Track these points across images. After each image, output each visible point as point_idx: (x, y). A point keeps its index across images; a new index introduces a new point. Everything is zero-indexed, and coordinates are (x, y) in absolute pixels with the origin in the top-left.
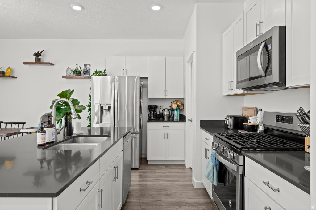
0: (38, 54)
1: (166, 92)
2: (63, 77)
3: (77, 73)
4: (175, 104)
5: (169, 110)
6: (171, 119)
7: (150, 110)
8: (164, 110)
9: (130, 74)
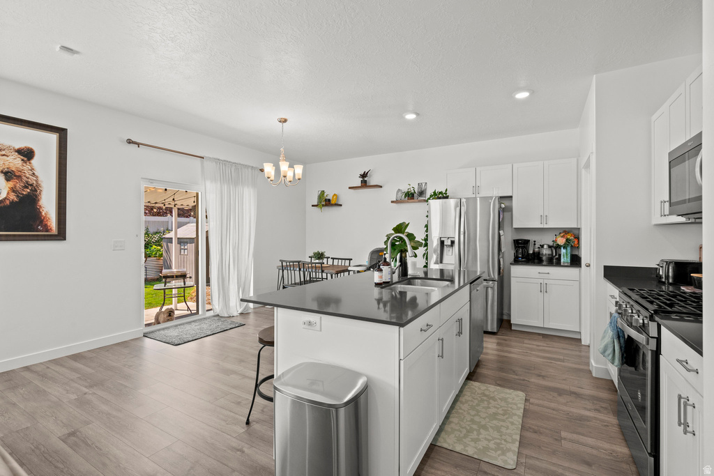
0: (364, 176)
1: (544, 218)
2: (392, 202)
3: (410, 196)
4: (563, 237)
5: (550, 247)
6: (554, 261)
7: (516, 247)
8: (542, 246)
9: (483, 194)
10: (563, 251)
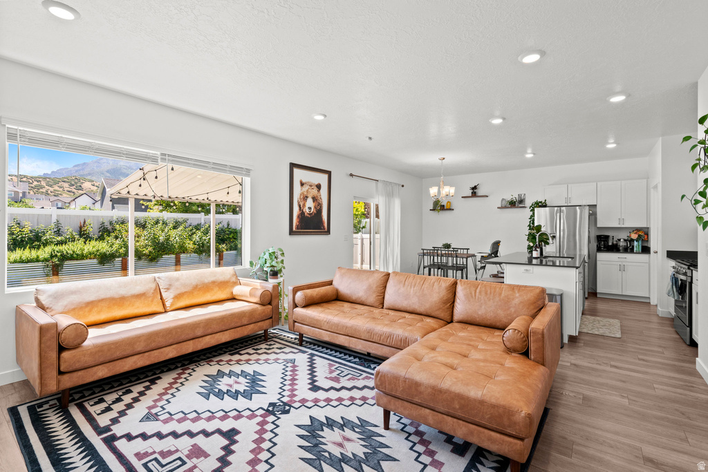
0: (474, 188)
1: (621, 220)
2: (498, 208)
3: (512, 204)
4: (636, 233)
5: (625, 240)
6: (629, 249)
7: (598, 241)
8: (619, 240)
9: (574, 203)
10: (636, 243)
